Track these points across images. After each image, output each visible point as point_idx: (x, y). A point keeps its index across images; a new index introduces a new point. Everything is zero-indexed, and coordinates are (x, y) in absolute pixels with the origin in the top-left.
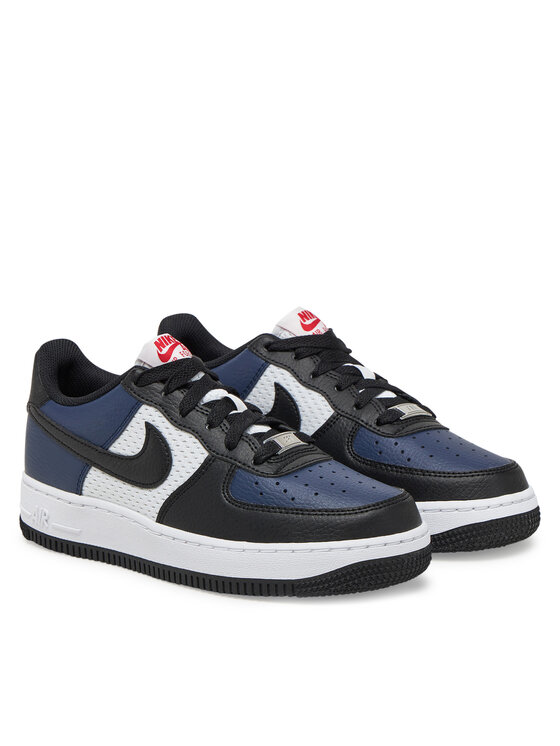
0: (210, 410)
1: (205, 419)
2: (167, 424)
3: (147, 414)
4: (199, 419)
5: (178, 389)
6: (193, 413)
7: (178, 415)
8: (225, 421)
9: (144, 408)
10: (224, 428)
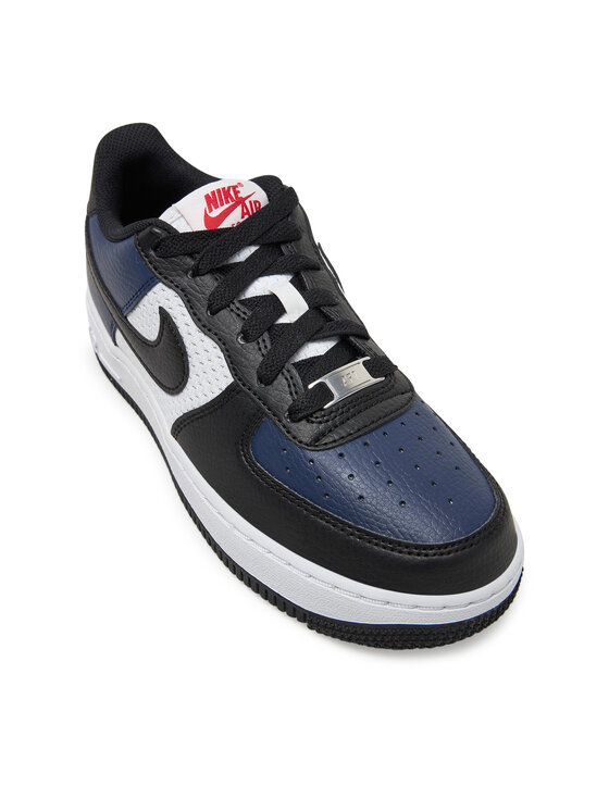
0: (249, 313)
1: (238, 326)
2: (188, 318)
3: (163, 297)
4: (231, 321)
5: (211, 271)
6: (224, 313)
7: (204, 310)
8: (266, 336)
9: (160, 287)
10: (262, 346)
